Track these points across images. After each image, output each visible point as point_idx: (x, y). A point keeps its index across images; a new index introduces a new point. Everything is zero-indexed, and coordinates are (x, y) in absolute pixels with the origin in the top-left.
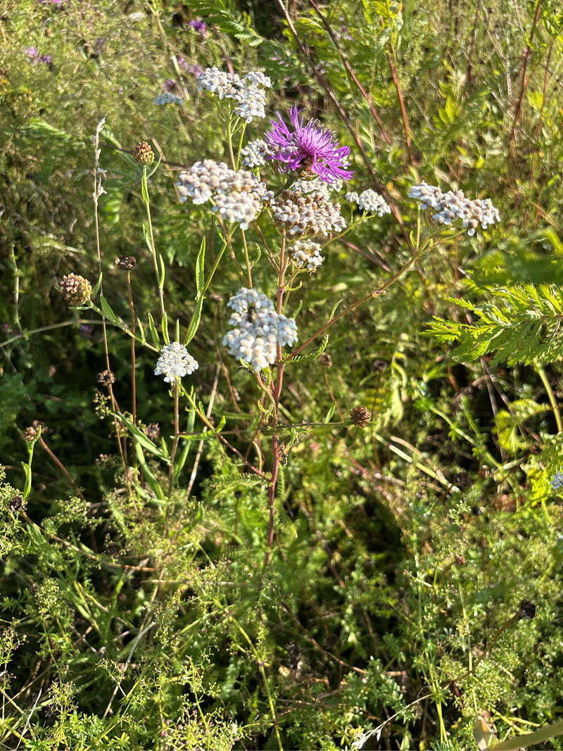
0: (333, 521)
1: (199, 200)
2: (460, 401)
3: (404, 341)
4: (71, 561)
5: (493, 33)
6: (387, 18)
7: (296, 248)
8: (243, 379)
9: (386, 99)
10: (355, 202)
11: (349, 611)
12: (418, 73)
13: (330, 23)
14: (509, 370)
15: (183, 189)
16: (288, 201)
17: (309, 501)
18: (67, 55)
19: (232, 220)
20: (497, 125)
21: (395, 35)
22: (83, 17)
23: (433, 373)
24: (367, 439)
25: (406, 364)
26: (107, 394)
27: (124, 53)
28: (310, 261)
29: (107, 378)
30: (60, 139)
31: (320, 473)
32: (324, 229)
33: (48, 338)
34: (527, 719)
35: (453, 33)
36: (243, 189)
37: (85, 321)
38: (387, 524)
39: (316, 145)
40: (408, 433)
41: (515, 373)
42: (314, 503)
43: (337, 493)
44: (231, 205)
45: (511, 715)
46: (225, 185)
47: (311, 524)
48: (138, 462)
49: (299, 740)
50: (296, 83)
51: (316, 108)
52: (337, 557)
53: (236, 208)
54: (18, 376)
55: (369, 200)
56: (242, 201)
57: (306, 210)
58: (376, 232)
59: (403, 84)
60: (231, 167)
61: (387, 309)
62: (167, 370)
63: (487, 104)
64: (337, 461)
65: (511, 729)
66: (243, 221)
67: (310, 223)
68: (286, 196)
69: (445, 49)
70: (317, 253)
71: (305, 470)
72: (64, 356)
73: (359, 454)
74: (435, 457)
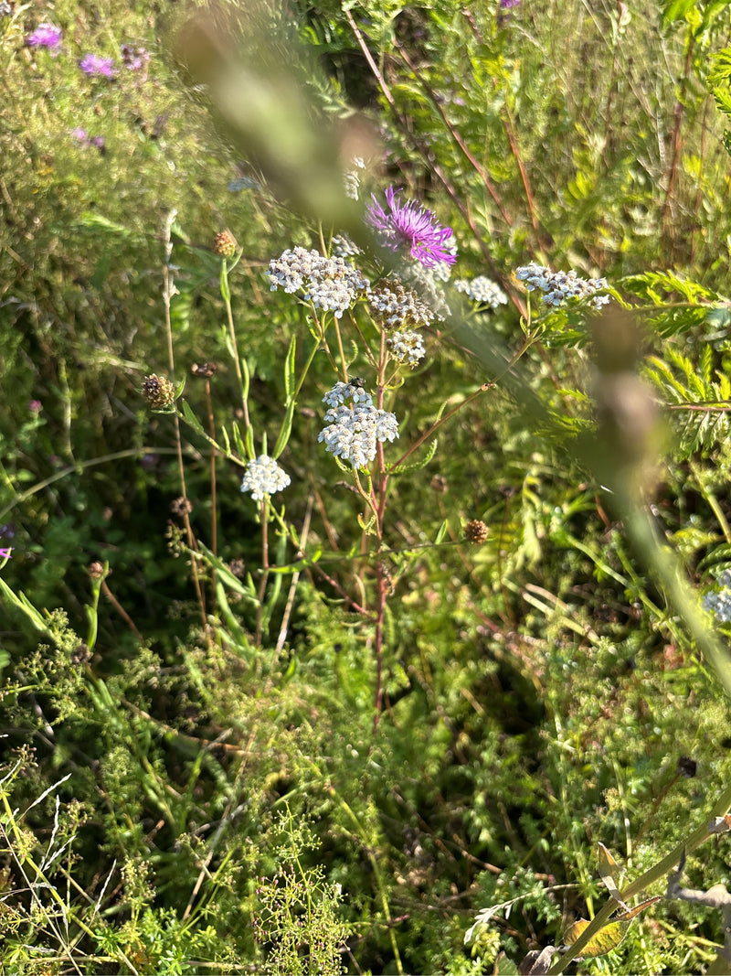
0: (458, 694)
1: (291, 288)
2: (611, 537)
3: (537, 463)
4: (139, 735)
5: (638, 86)
6: (501, 78)
7: (396, 340)
8: (341, 515)
9: (504, 172)
10: (464, 292)
11: (480, 799)
12: (546, 140)
13: (434, 87)
14: (673, 498)
15: (273, 278)
16: (386, 290)
17: (427, 669)
18: (120, 136)
19: (326, 309)
20: (646, 199)
21: (511, 98)
22: (139, 90)
23: (576, 505)
24: (496, 586)
25: (539, 490)
26: (182, 526)
27: (189, 131)
28: (411, 353)
29: (182, 506)
30: (117, 235)
31: (438, 631)
32: (425, 318)
33: (100, 476)
34: (712, 940)
35: (588, 90)
36: (336, 275)
37: (149, 450)
38: (527, 699)
39: (414, 227)
40: (549, 582)
41: (680, 502)
42: (433, 671)
43: (461, 658)
44: (324, 293)
45: (691, 933)
46: (317, 272)
47: (430, 698)
48: (219, 609)
49: (422, 962)
50: (397, 159)
51: (421, 186)
52: (464, 739)
53: (329, 297)
54: (68, 521)
55: (481, 288)
56: (336, 289)
57: (405, 299)
58: (500, 333)
59: (525, 154)
60: (321, 254)
61: (515, 428)
62: (255, 486)
63: (631, 175)
64: (459, 615)
65: (691, 951)
66: (338, 309)
67: (410, 312)
68: (383, 285)
69: (579, 109)
70: (418, 345)
71: (420, 628)
72: (120, 498)
73: (487, 607)
74: (583, 610)
